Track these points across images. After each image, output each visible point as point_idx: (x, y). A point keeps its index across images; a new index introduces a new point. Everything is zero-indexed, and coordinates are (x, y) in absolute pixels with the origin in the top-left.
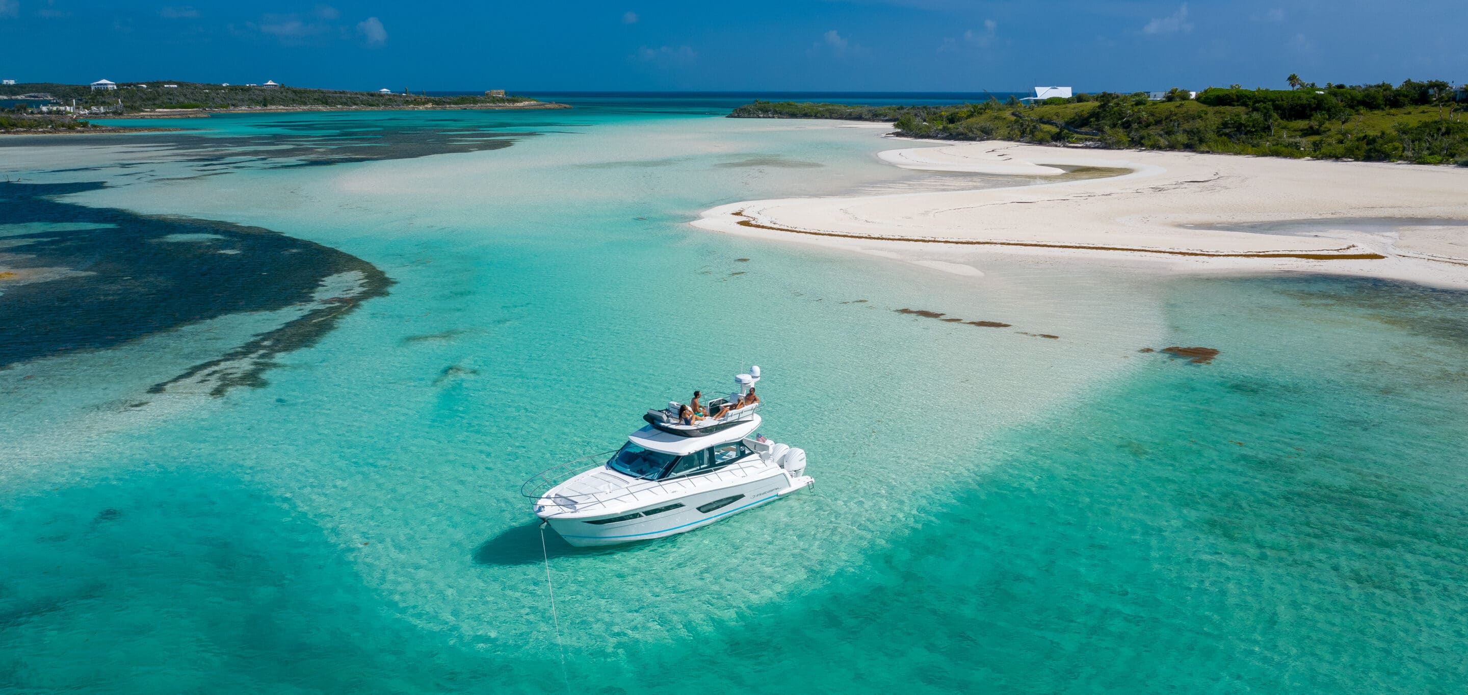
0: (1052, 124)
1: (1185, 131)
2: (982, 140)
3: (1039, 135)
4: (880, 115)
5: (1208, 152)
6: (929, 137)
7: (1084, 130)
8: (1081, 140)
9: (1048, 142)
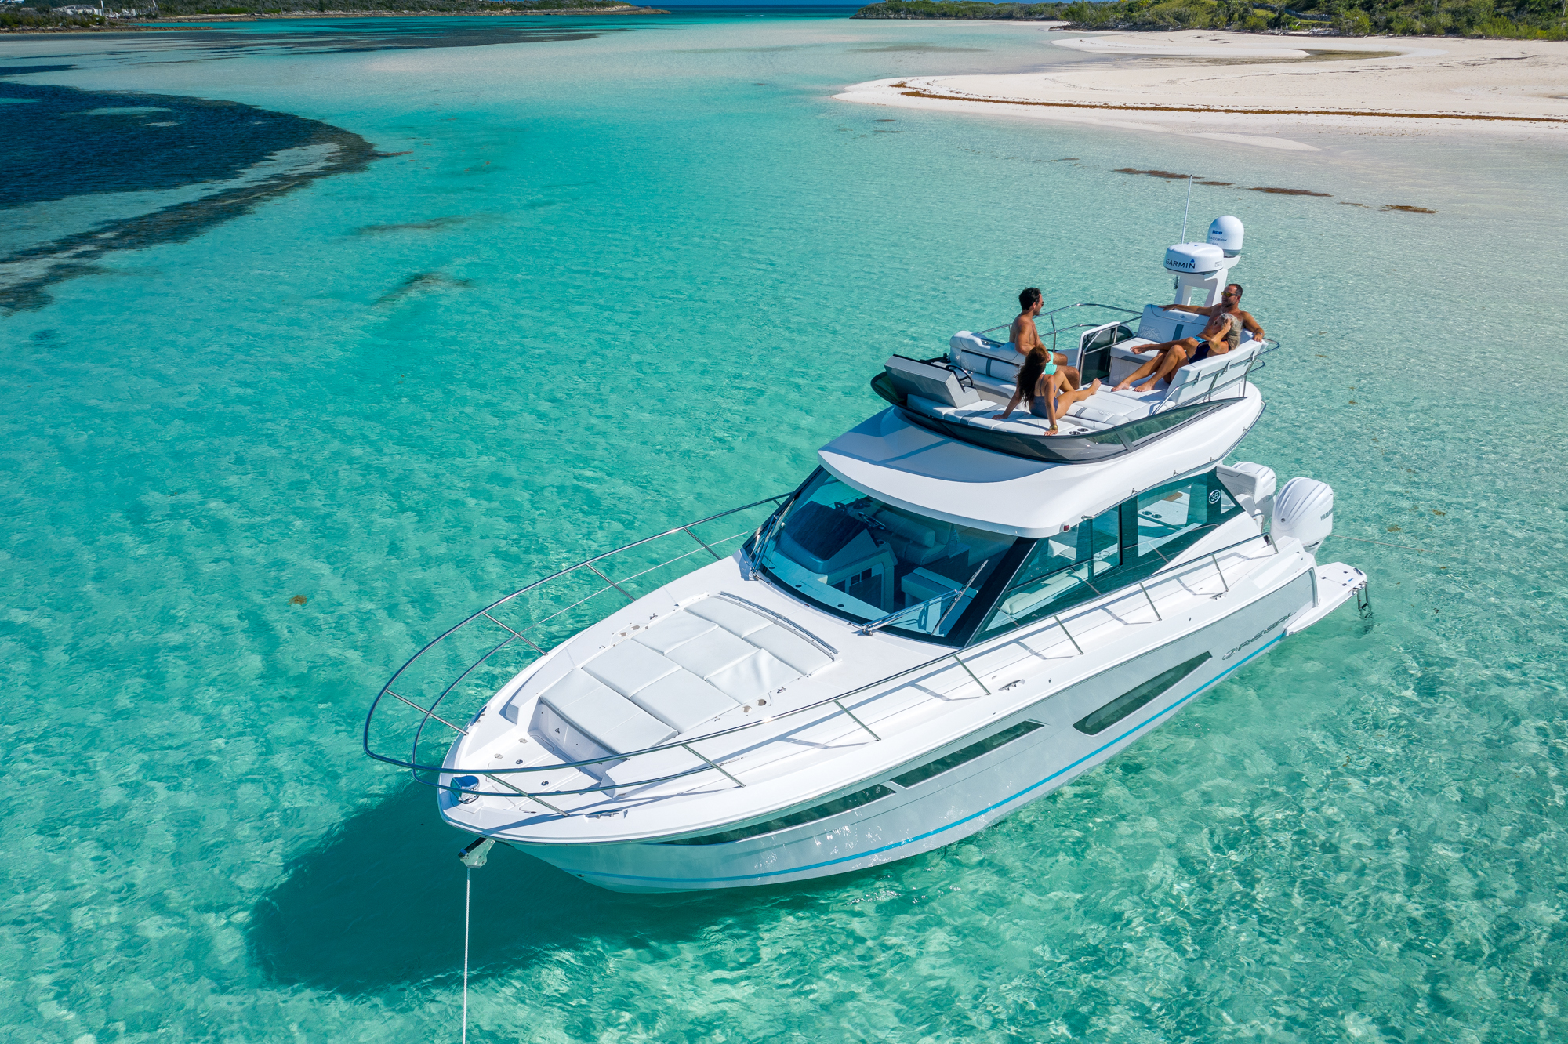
0: (1266, 8)
1: (1447, 11)
2: (1175, 29)
3: (1251, 20)
4: (1035, 12)
5: (1480, 37)
6: (1106, 28)
7: (1309, 13)
8: (1306, 26)
9: (1262, 29)
